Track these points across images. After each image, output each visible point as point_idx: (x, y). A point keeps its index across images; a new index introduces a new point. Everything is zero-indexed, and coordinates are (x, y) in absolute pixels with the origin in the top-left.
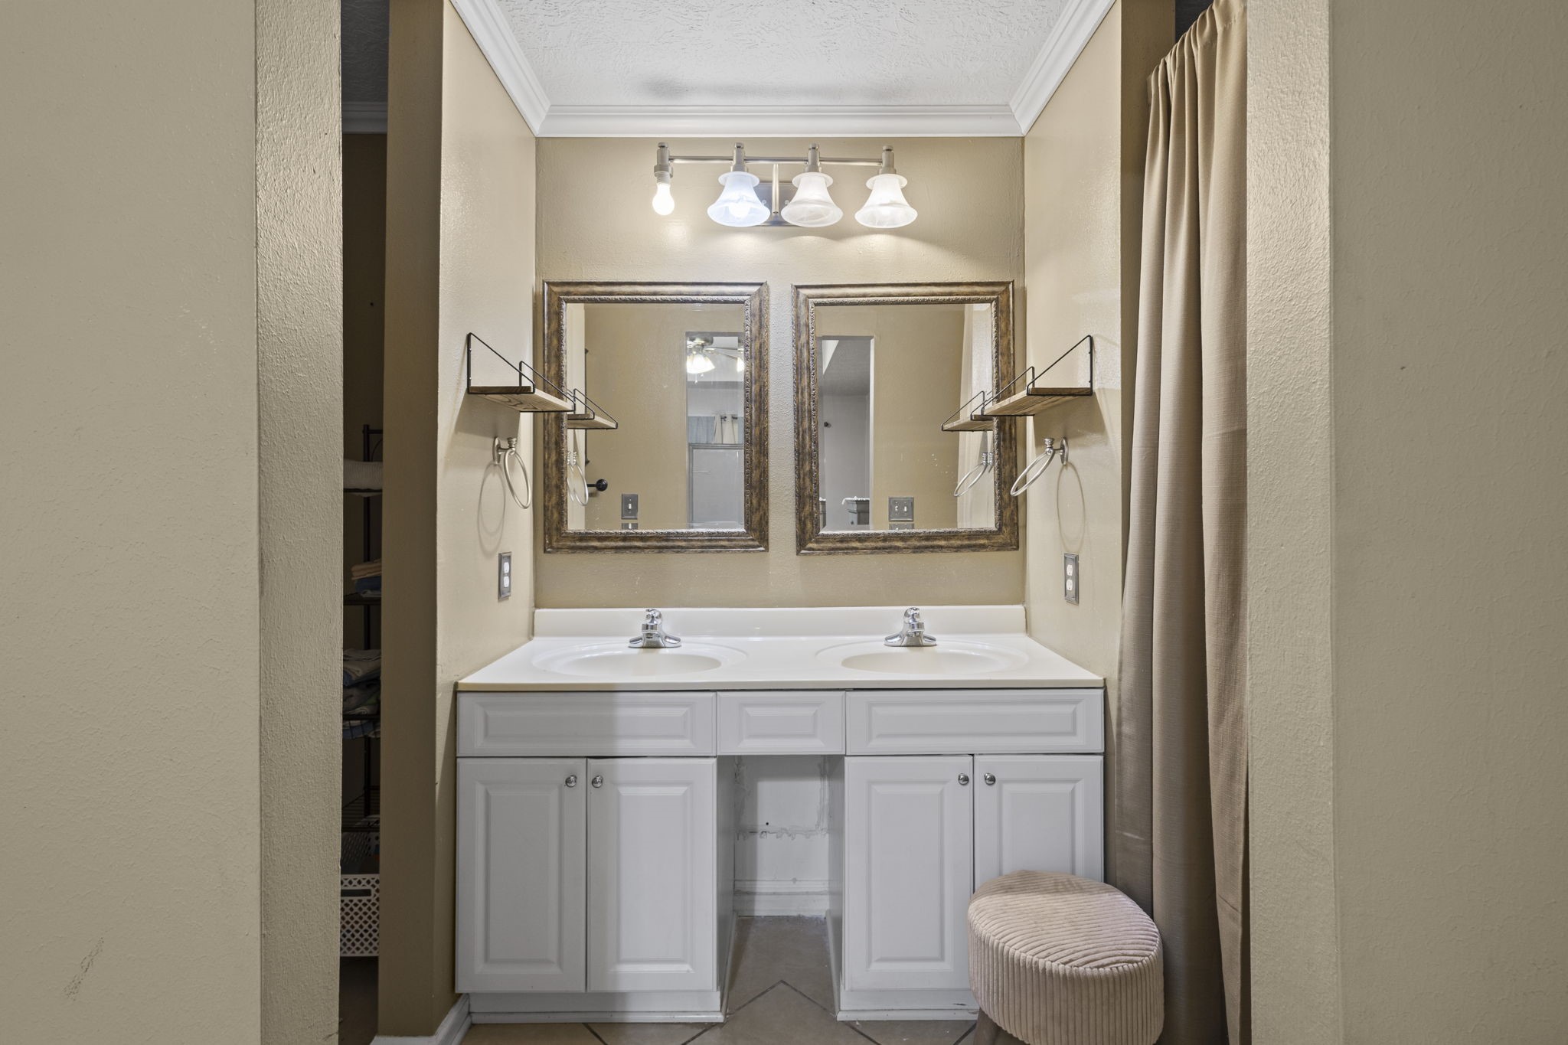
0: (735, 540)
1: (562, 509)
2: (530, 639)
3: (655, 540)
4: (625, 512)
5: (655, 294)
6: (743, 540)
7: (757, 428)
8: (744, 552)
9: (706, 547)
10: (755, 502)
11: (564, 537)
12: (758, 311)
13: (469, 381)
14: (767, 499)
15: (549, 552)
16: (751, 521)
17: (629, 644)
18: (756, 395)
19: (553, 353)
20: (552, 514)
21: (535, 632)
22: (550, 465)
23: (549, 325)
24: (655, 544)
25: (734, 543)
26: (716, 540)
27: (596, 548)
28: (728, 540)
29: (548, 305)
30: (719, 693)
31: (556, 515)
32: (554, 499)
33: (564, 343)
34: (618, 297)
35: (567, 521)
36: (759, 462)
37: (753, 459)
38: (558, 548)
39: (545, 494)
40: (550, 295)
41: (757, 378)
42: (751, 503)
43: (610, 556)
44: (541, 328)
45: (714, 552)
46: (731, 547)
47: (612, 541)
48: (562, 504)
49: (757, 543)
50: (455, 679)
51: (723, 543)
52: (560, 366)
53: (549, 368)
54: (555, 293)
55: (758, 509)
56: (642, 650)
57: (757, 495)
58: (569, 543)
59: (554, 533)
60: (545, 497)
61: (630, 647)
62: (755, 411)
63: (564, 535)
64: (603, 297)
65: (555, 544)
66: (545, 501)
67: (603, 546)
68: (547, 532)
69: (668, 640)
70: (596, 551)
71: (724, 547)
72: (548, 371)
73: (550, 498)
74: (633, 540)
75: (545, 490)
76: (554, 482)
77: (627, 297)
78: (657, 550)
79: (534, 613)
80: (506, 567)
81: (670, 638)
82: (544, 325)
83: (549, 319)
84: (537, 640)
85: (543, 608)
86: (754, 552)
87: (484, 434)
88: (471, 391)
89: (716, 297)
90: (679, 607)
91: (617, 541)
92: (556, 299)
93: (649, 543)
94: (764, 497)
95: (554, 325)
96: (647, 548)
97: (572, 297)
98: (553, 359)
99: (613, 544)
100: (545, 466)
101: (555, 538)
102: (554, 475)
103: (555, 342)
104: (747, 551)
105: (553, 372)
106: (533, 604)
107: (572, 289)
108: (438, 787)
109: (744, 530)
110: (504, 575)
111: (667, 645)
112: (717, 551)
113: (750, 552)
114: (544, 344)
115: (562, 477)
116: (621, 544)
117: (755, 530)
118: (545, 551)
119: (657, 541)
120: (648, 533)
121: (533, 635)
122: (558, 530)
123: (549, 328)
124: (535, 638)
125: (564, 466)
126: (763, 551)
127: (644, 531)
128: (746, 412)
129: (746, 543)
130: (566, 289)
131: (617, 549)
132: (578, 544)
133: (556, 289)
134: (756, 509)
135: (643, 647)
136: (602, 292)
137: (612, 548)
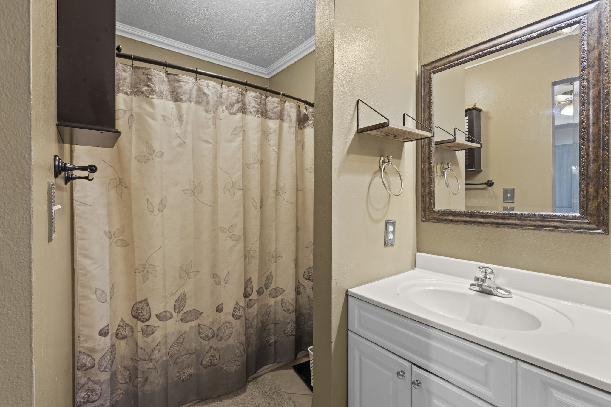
0: (568, 222)
1: (431, 196)
2: (413, 269)
3: (494, 218)
4: (505, 198)
5: (494, 46)
6: (578, 223)
7: (595, 126)
8: (579, 232)
9: (538, 226)
10: (591, 191)
11: (432, 213)
12: (596, 24)
13: (358, 126)
14: (608, 188)
15: (424, 221)
16: (587, 207)
17: (469, 286)
18: (594, 98)
19: (426, 105)
20: (426, 199)
21: (416, 266)
22: (425, 171)
23: (424, 90)
24: (494, 220)
25: (567, 224)
26: (549, 221)
27: (452, 221)
28: (561, 222)
29: (424, 78)
30: (519, 362)
31: (428, 200)
32: (427, 190)
33: (432, 98)
34: (466, 58)
35: (434, 204)
36: (598, 156)
37: (591, 153)
38: (429, 219)
39: (422, 188)
40: (424, 72)
41: (595, 83)
42: (587, 192)
43: (461, 226)
44: (420, 93)
45: (546, 230)
46: (564, 228)
47: (462, 217)
48: (431, 194)
49: (594, 226)
50: (347, 288)
51: (555, 224)
52: (430, 112)
53: (424, 115)
54: (427, 70)
55: (596, 197)
56: (478, 293)
57: (594, 185)
58: (435, 216)
59: (427, 210)
60: (422, 190)
61: (470, 289)
62: (593, 112)
63: (432, 211)
64: (456, 62)
65: (427, 217)
66: (422, 192)
67: (456, 220)
68: (424, 210)
69: (499, 290)
70: (452, 223)
71: (557, 227)
72: (424, 117)
73: (425, 190)
74: (477, 217)
75: (422, 186)
76: (427, 181)
77: (473, 56)
78: (495, 225)
79: (416, 254)
80: (391, 228)
81: (501, 289)
82: (421, 91)
83: (424, 87)
84: (417, 271)
85: (422, 252)
86: (590, 233)
87: (373, 155)
88: (360, 131)
89: (550, 28)
90: (514, 268)
91: (465, 217)
92: (428, 73)
93: (488, 220)
94: (603, 187)
95: (427, 89)
96: (487, 223)
97: (437, 69)
98: (426, 109)
99: (463, 219)
100: (423, 172)
101: (427, 214)
102: (427, 176)
103: (427, 99)
104: (582, 233)
105: (426, 117)
106: (416, 250)
107: (437, 64)
108: (333, 345)
109: (579, 215)
110: (389, 233)
111: (498, 294)
112: (549, 230)
113: (586, 233)
114: (422, 102)
115: (431, 178)
116: (468, 219)
117: (591, 215)
118: (422, 221)
119: (495, 219)
120: (488, 213)
121: (415, 267)
122: (429, 208)
123: (424, 92)
124: (416, 269)
125: (432, 171)
126: (601, 233)
127: (485, 212)
128: (581, 114)
129: (581, 226)
130: (433, 66)
131: (465, 222)
132: (441, 217)
133: (428, 68)
134: (594, 197)
135: (479, 291)
136: (456, 59)
137: (462, 221)
